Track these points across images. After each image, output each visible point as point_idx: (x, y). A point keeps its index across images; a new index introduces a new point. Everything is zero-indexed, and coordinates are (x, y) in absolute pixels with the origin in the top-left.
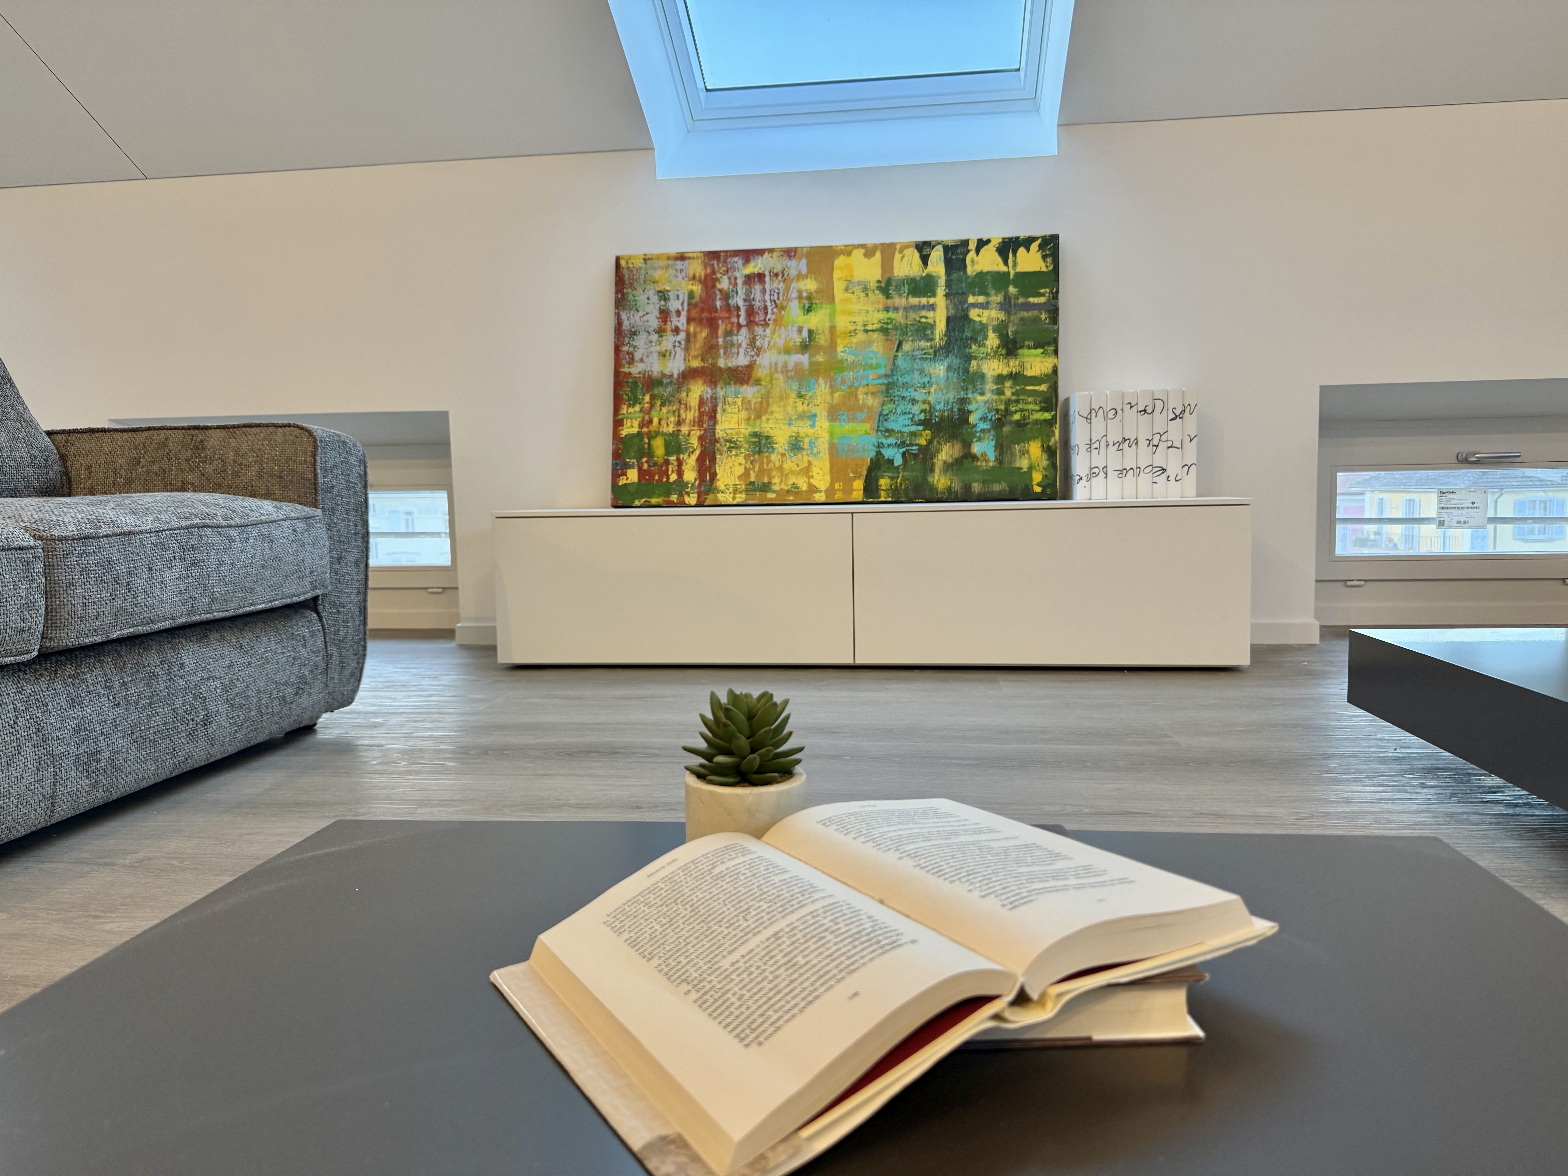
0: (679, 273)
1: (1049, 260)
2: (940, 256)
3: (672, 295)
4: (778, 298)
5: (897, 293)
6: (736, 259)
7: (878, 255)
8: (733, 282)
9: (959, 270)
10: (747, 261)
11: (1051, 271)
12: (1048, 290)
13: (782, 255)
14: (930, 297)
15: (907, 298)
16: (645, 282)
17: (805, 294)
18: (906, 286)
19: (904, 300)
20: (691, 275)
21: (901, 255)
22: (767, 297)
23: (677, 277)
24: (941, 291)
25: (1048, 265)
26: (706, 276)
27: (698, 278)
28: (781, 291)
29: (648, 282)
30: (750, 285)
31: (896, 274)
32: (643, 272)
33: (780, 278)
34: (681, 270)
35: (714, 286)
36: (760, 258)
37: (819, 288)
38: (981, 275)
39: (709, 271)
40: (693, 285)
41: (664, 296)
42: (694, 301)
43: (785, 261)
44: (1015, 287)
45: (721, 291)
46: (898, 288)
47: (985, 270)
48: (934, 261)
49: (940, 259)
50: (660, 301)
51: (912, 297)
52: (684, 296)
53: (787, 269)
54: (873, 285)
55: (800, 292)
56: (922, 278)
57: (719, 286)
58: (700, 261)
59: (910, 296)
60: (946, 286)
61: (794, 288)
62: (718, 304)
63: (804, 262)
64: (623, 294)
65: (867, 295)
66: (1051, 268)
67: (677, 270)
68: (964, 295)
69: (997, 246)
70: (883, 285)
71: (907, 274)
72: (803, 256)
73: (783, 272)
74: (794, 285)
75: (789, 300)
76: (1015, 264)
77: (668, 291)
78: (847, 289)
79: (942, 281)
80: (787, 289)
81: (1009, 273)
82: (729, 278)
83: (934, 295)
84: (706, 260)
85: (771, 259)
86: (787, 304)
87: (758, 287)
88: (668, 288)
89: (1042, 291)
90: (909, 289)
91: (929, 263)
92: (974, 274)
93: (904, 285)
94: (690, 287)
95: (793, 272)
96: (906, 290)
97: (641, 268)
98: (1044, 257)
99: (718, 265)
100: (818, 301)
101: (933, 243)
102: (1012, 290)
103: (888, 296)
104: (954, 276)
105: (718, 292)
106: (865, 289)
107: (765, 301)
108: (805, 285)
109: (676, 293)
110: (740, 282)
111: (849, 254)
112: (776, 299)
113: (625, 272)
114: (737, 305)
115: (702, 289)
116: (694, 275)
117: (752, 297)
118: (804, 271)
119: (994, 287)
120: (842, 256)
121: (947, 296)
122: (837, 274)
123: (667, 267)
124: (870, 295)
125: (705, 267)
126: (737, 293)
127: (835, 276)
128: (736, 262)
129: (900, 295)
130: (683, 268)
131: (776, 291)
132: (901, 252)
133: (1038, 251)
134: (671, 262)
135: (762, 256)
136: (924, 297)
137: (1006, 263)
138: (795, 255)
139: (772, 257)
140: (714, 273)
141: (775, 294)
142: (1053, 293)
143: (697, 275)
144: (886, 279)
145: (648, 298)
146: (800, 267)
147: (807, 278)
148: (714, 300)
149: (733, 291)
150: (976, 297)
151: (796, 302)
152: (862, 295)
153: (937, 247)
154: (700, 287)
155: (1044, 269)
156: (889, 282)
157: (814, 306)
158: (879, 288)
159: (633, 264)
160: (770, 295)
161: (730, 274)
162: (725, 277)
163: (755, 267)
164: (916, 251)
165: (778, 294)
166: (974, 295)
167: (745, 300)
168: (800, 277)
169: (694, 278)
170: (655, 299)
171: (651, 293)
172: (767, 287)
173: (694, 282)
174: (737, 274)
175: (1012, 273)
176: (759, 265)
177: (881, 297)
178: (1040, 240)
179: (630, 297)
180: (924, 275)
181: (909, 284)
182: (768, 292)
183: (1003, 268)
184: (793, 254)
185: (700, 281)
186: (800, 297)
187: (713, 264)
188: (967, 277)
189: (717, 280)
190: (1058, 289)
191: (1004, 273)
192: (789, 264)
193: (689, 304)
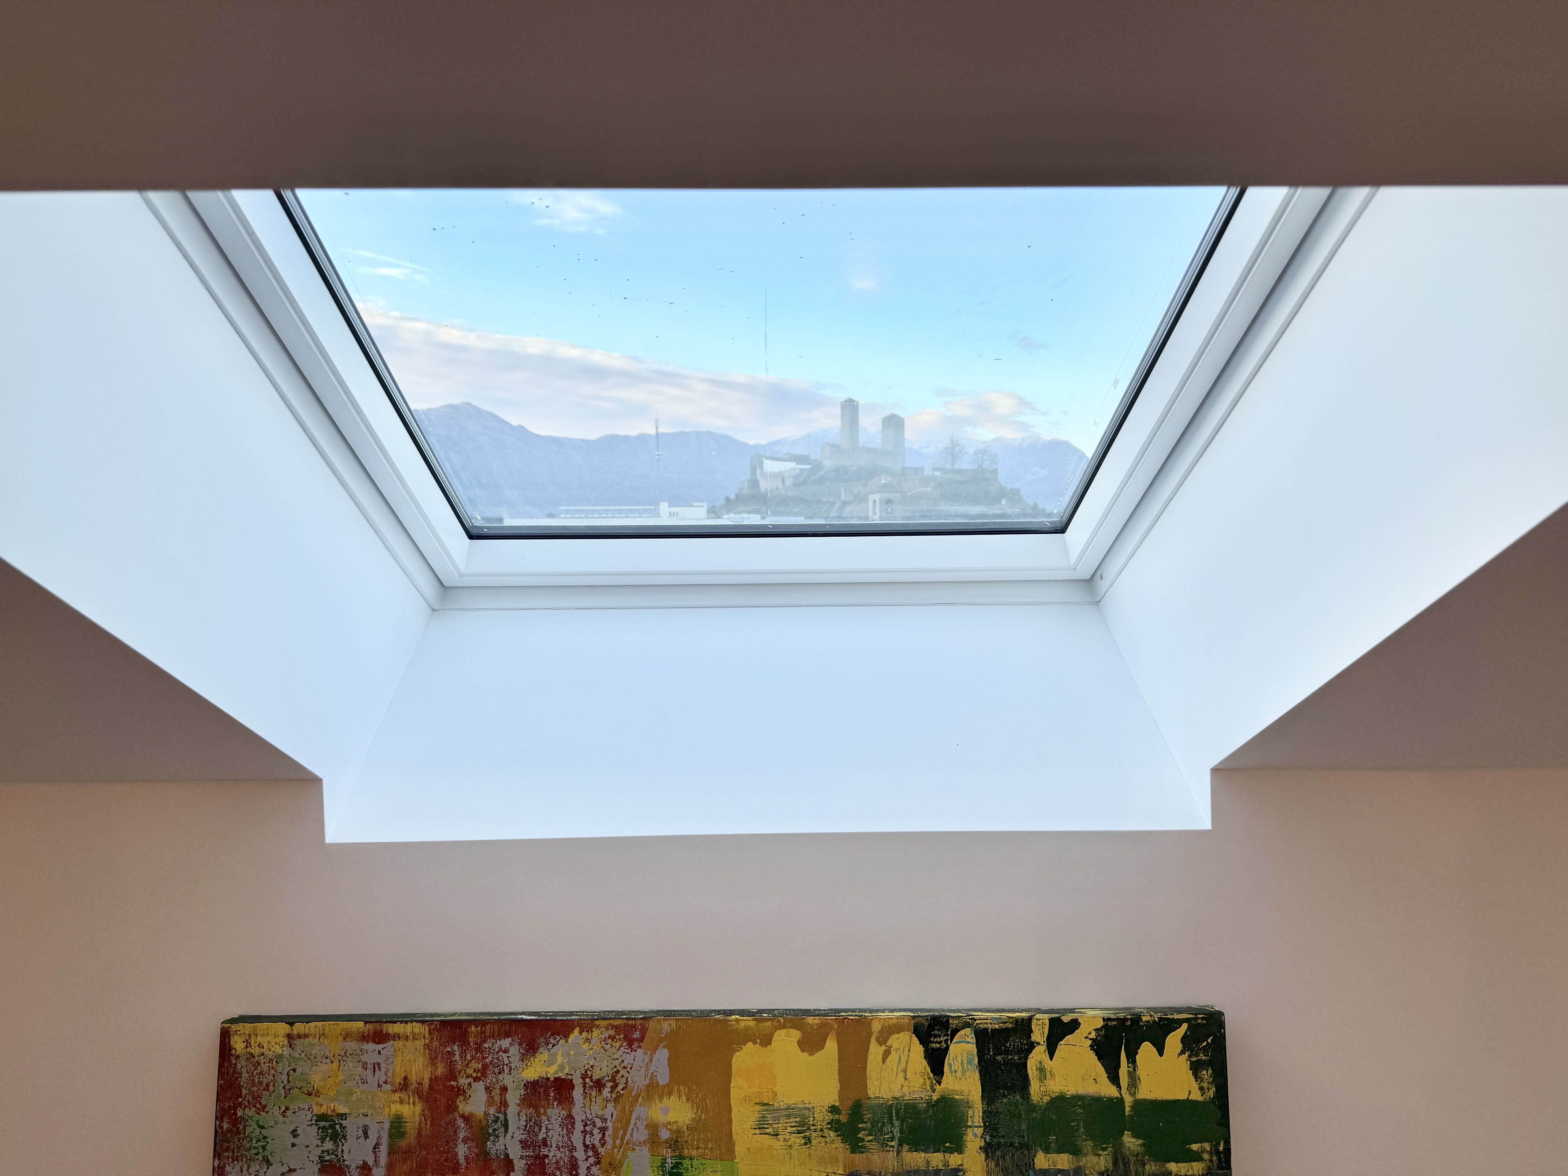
0: (370, 1072)
1: (1206, 1074)
2: (969, 1053)
3: (352, 1127)
4: (603, 1143)
5: (876, 1140)
6: (505, 1043)
7: (831, 1045)
8: (497, 1098)
9: (1012, 1090)
10: (531, 1049)
11: (1212, 1101)
12: (1207, 1146)
13: (612, 1038)
14: (951, 1151)
15: (898, 1152)
16: (288, 1091)
17: (665, 1135)
18: (897, 1123)
19: (892, 1155)
20: (398, 1080)
21: (884, 1048)
22: (577, 1138)
23: (365, 1082)
24: (974, 1139)
25: (1205, 1085)
26: (434, 1080)
27: (414, 1086)
28: (609, 1124)
29: (296, 1091)
30: (536, 1108)
31: (871, 1093)
32: (283, 1067)
33: (606, 1092)
34: (377, 1066)
35: (451, 1108)
36: (562, 1042)
37: (697, 1121)
38: (1060, 1102)
39: (441, 1070)
40: (401, 1102)
41: (332, 1127)
42: (403, 1143)
43: (619, 1053)
44: (1135, 1136)
45: (467, 1119)
46: (876, 1129)
47: (1071, 1090)
48: (956, 1066)
49: (970, 1062)
50: (323, 1140)
51: (910, 1150)
52: (380, 1132)
53: (623, 1072)
54: (821, 1117)
55: (653, 1128)
56: (931, 1105)
57: (464, 1107)
58: (419, 1044)
59: (906, 1147)
60: (985, 1127)
61: (639, 1118)
62: (462, 1150)
63: (663, 1055)
64: (235, 1121)
65: (808, 1141)
66: (1211, 1093)
67: (365, 1066)
68: (1027, 1149)
69: (1093, 1035)
70: (843, 1118)
71: (897, 1095)
72: (661, 1040)
73: (613, 1079)
74: (638, 1110)
75: (628, 1146)
76: (1134, 1081)
77: (343, 1116)
78: (761, 1126)
79: (976, 1115)
80: (624, 1122)
81: (1121, 1100)
82: (488, 1089)
83: (959, 1148)
84: (436, 1044)
85: (586, 1046)
86: (625, 1156)
87: (555, 1114)
88: (342, 1110)
89: (1195, 1147)
90: (902, 1131)
91: (946, 1068)
92: (1046, 1099)
93: (891, 1119)
94: (396, 1108)
95: (638, 1080)
96: (897, 1134)
97: (280, 1057)
98: (1196, 1068)
99: (463, 1054)
100: (694, 1153)
101: (953, 1023)
102: (1130, 1142)
103: (856, 1147)
104: (1002, 1104)
105: (460, 1123)
106: (803, 1128)
107: (573, 1149)
108: (666, 1111)
109: (362, 1121)
110: (513, 1098)
111: (766, 1041)
112: (596, 1142)
113: (241, 1064)
114: (507, 1155)
115: (422, 1114)
116: (405, 1078)
117: (541, 1136)
118: (663, 1079)
119: (1091, 1136)
120: (750, 1044)
121: (988, 1149)
122: (738, 1089)
123: (343, 1057)
124: (814, 1142)
125: (433, 1060)
126: (506, 1125)
127: (735, 1094)
128: (506, 1051)
129: (884, 1144)
130: (380, 1060)
131: (599, 1123)
132: (883, 1040)
133: (1182, 1052)
134: (352, 1045)
135: (566, 1037)
136: (937, 1151)
137: (1114, 1078)
138: (642, 1039)
139: (588, 1040)
140: (452, 1074)
141: (596, 1131)
142: (1218, 1153)
143: (413, 1079)
144: (850, 1103)
145: (295, 1134)
146: (652, 1068)
147: (670, 1094)
148: (451, 1141)
149: (496, 1121)
150: (1053, 1156)
151: (645, 1151)
152: (797, 1140)
153: (962, 1032)
154: (418, 1108)
155: (1196, 1096)
156: (857, 1109)
157: (686, 1163)
158: (835, 1126)
159: (261, 1046)
160: (584, 1132)
161: (490, 1079)
162: (480, 1086)
163: (550, 1062)
164: (915, 1040)
165: (603, 1130)
166: (1047, 1150)
167: (524, 1144)
168: (653, 1090)
169: (404, 1085)
170: (310, 1134)
171: (303, 1121)
172: (579, 1115)
173: (404, 1095)
174: (507, 1079)
175: (1128, 1100)
176: (560, 1059)
177: (837, 1146)
178: (1185, 1026)
179: (252, 1129)
180: (935, 1097)
181: (902, 1120)
182: (579, 1126)
183: (1108, 1090)
184: (637, 1035)
185: (419, 1092)
186: (654, 1141)
187: (451, 1054)
188: (1033, 1108)
189: (460, 1092)
190: (1228, 1143)
191: (1110, 1099)
192: (629, 1059)
193: (392, 1151)
